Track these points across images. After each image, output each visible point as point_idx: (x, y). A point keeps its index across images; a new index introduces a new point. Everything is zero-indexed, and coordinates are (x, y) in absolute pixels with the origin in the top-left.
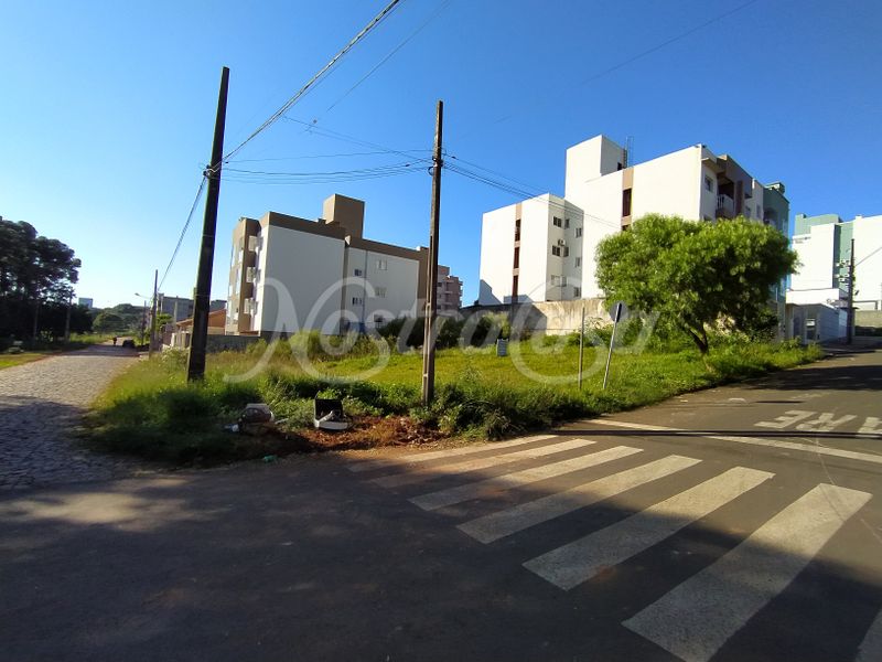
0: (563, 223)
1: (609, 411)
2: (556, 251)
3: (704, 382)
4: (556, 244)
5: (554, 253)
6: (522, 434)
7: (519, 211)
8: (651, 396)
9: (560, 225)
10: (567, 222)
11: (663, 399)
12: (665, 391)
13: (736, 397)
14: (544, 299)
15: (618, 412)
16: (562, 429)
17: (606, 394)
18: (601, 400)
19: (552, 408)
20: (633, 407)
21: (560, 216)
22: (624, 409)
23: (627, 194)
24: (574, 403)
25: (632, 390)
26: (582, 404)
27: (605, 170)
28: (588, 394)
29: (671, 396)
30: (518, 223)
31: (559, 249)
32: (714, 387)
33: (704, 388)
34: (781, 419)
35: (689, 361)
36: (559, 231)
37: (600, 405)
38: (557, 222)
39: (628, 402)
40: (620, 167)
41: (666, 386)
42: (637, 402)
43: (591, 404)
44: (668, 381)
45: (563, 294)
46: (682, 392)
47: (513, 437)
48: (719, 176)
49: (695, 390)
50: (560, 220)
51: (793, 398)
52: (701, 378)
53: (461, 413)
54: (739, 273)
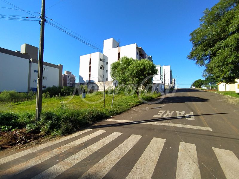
0: (103, 60)
1: (113, 115)
2: (101, 68)
3: (139, 103)
4: (101, 66)
5: (100, 69)
6: (78, 130)
7: (90, 56)
8: (125, 109)
9: (102, 61)
10: (104, 60)
11: (129, 109)
12: (129, 107)
13: (146, 108)
14: (98, 81)
15: (115, 115)
16: (96, 125)
17: (112, 110)
18: (111, 112)
19: (93, 117)
20: (120, 113)
21: (102, 58)
22: (118, 114)
23: (119, 54)
24: (101, 114)
25: (120, 107)
26: (104, 114)
27: (114, 47)
28: (106, 110)
29: (131, 108)
30: (90, 59)
31: (102, 67)
32: (141, 104)
33: (139, 105)
34: (159, 114)
35: (135, 98)
36: (102, 63)
37: (110, 113)
38: (101, 60)
39: (119, 112)
40: (117, 47)
41: (129, 105)
42: (121, 111)
43: (107, 113)
44: (130, 103)
45: (103, 80)
46: (133, 107)
47: (74, 132)
48: (140, 52)
49: (136, 106)
50: (102, 60)
51: (159, 107)
52: (138, 102)
53: (51, 124)
54: (146, 73)
